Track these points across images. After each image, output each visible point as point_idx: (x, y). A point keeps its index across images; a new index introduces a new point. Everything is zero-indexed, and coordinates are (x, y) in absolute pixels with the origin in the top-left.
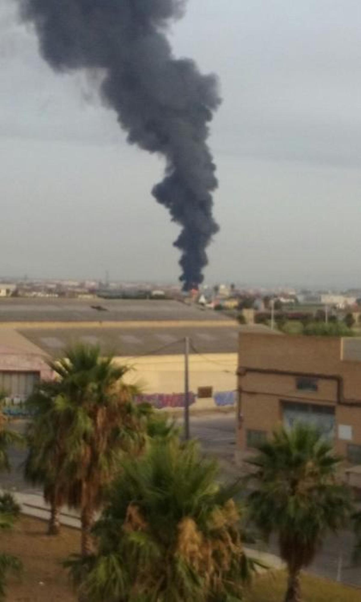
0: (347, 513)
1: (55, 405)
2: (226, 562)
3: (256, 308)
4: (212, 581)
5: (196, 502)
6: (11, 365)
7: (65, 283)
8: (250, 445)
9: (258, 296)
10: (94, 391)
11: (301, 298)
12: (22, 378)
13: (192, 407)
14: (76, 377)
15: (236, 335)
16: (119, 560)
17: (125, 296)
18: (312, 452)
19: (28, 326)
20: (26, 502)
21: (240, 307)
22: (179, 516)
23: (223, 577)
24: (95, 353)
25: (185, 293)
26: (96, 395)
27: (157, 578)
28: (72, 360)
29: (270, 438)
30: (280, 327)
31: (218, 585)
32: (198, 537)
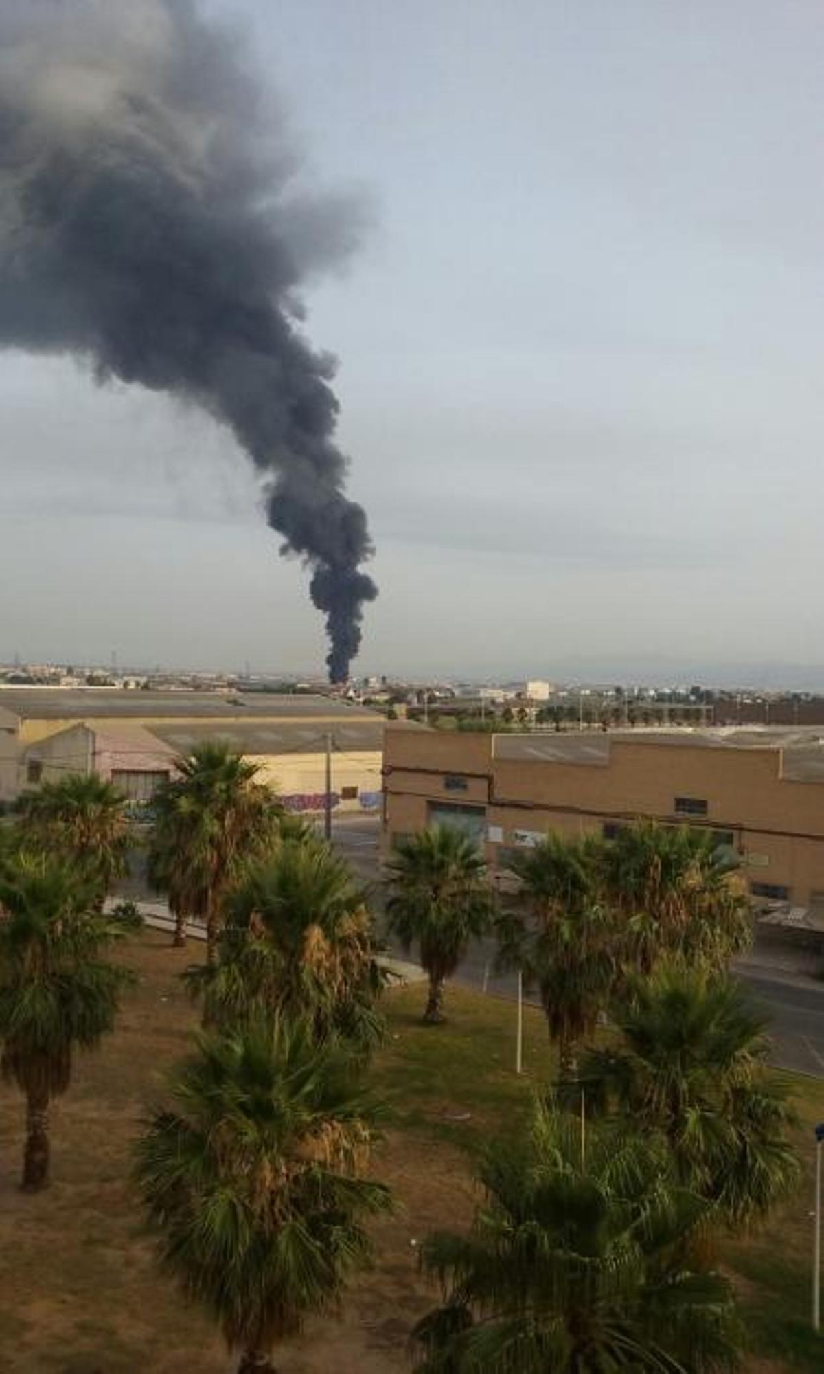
0: (492, 919)
1: (179, 807)
2: (355, 971)
3: (409, 703)
4: (339, 991)
5: (323, 908)
6: (139, 764)
7: (201, 675)
8: (394, 847)
9: (410, 690)
10: (221, 791)
11: (457, 692)
12: (150, 779)
13: (333, 810)
14: (201, 777)
15: (381, 732)
16: (240, 970)
17: (267, 689)
18: (456, 855)
19: (157, 721)
20: (149, 913)
21: (391, 702)
22: (305, 925)
23: (351, 987)
24: (224, 750)
25: (333, 686)
26: (224, 796)
27: (282, 989)
28: (198, 759)
29: (413, 842)
30: (433, 722)
31: (346, 995)
32: (325, 945)
